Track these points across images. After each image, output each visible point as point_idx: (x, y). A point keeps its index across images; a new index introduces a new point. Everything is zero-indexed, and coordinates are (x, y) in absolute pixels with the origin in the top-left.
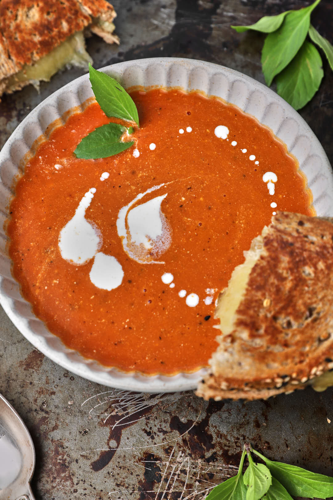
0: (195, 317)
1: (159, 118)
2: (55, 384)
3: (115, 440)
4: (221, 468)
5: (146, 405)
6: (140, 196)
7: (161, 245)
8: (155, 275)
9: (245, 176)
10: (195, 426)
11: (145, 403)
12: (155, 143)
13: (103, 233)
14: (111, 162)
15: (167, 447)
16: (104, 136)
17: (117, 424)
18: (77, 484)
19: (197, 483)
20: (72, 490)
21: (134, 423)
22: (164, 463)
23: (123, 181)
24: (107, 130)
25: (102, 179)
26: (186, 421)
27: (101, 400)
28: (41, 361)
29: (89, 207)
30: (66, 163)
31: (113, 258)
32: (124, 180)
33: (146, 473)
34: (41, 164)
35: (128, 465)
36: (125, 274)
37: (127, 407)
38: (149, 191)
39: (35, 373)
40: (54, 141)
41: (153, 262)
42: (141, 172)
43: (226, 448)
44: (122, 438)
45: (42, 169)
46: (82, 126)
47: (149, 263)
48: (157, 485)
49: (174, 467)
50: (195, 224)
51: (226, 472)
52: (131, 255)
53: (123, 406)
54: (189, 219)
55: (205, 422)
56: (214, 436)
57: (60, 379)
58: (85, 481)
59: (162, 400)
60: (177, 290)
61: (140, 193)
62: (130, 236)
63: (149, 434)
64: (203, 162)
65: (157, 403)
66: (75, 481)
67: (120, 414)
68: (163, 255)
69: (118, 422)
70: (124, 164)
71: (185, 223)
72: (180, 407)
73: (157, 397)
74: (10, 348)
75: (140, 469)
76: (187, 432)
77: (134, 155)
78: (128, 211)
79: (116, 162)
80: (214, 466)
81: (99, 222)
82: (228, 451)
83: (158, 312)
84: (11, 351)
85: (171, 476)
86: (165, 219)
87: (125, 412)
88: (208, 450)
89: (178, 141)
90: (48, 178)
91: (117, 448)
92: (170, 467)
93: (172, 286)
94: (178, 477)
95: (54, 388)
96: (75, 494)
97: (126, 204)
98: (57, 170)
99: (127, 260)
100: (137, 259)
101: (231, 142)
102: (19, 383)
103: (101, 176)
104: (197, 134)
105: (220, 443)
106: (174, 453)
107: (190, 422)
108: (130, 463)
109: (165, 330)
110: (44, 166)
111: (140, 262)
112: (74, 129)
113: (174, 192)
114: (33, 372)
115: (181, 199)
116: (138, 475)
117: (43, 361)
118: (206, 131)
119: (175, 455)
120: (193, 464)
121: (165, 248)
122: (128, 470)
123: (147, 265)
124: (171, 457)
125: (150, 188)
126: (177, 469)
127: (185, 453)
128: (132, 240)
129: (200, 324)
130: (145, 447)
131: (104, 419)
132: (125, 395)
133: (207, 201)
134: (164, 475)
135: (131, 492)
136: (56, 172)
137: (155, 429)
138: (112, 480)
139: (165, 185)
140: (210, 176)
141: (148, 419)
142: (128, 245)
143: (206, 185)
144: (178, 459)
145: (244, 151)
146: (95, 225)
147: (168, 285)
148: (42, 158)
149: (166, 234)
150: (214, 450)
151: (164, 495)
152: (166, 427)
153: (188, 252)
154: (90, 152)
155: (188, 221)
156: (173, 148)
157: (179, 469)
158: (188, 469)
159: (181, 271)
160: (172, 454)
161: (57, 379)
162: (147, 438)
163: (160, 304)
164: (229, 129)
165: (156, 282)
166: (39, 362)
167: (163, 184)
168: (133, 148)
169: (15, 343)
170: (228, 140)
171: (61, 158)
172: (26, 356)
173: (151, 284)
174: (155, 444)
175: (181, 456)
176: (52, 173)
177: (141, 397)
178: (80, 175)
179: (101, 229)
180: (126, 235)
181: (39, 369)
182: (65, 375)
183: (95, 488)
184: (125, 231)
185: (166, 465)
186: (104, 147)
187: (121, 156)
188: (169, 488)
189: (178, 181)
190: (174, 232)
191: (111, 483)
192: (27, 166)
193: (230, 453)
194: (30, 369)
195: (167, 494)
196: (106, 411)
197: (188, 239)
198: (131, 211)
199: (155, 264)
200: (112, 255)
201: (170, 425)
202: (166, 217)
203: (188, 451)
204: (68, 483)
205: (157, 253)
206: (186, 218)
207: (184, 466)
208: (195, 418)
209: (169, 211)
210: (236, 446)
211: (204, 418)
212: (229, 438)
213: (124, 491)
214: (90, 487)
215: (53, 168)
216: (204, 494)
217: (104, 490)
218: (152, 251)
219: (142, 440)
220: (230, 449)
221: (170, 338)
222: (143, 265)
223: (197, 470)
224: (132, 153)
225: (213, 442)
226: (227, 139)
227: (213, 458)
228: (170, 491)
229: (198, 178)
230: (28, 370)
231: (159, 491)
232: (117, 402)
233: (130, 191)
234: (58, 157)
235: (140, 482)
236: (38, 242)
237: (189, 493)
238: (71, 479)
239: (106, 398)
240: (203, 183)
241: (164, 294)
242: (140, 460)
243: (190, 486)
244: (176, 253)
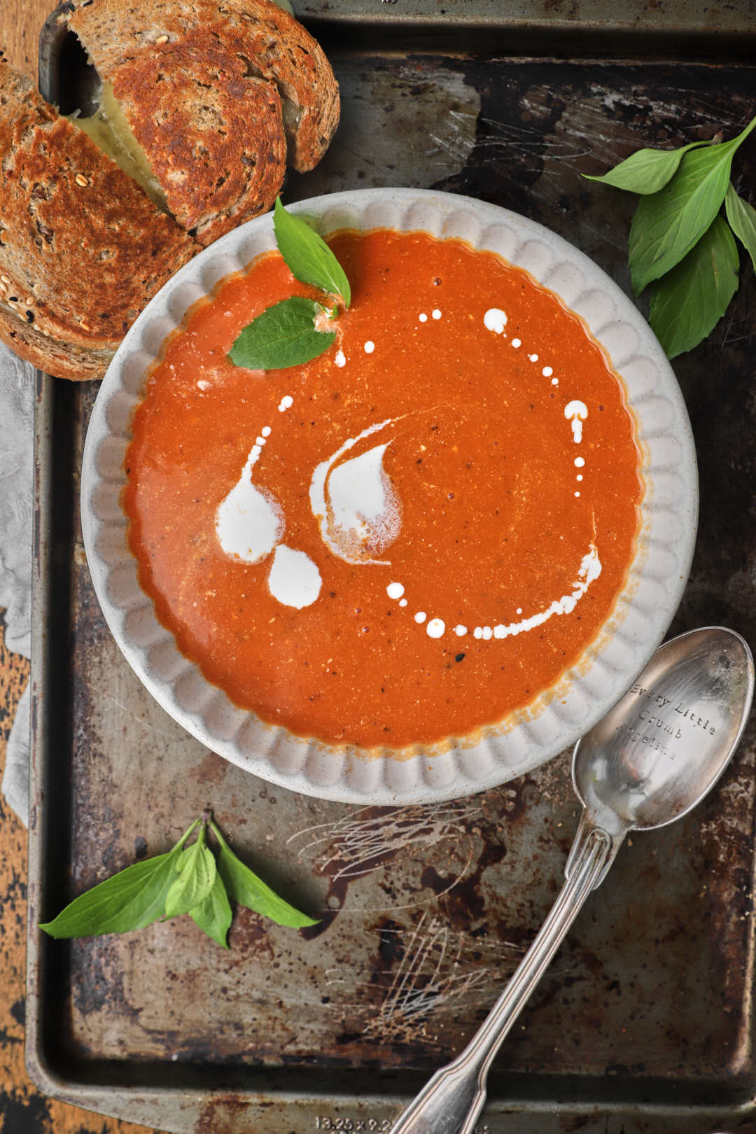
0: (441, 656)
1: (383, 289)
2: (247, 807)
3: (337, 896)
4: (493, 946)
5: (387, 848)
6: (349, 444)
7: (384, 532)
8: (375, 584)
9: (532, 407)
10: (459, 883)
11: (386, 844)
12: (373, 341)
13: (286, 509)
14: (297, 375)
15: (415, 912)
16: (282, 322)
17: (340, 873)
18: (279, 956)
19: (456, 964)
20: (272, 963)
21: (366, 874)
22: (409, 934)
23: (317, 413)
24: (286, 310)
25: (282, 408)
26: (446, 875)
27: (318, 835)
28: (224, 770)
29: (257, 461)
30: (216, 378)
31: (303, 555)
32: (320, 412)
33: (382, 947)
34: (174, 379)
35: (355, 933)
36: (324, 581)
37: (357, 849)
38: (365, 434)
39: (215, 787)
40: (194, 334)
41: (371, 561)
42: (349, 396)
43: (503, 918)
44: (347, 895)
45: (176, 389)
46: (243, 303)
47: (364, 563)
48: (396, 964)
49: (424, 940)
50: (443, 495)
51: (500, 951)
52: (335, 549)
53: (350, 847)
54: (432, 486)
55: (475, 879)
56: (487, 899)
57: (253, 801)
58: (290, 953)
59: (410, 841)
60: (411, 611)
61: (350, 437)
62: (333, 515)
63: (388, 891)
64: (461, 378)
65: (404, 845)
66: (276, 951)
67: (346, 859)
68: (387, 549)
69: (341, 871)
70: (318, 379)
71: (424, 493)
72: (439, 853)
73: (403, 836)
74: (174, 746)
75: (373, 941)
76: (446, 891)
77: (336, 362)
78: (330, 471)
79: (305, 375)
80: (483, 942)
81: (278, 489)
82: (505, 922)
83: (380, 647)
84: (176, 752)
85: (418, 953)
86: (390, 484)
87: (354, 857)
88: (476, 919)
89: (416, 337)
90: (188, 408)
91: (340, 907)
92: (418, 941)
93: (403, 603)
94: (429, 954)
95: (244, 813)
96: (276, 970)
97: (325, 457)
98: (202, 392)
99: (328, 557)
100: (344, 556)
101: (511, 341)
102: (191, 803)
103: (280, 403)
104: (450, 323)
105: (494, 910)
106: (424, 921)
107: (452, 877)
108: (358, 931)
109: (391, 678)
110: (178, 384)
111: (350, 561)
112: (229, 310)
113: (408, 436)
114: (212, 787)
115: (419, 448)
116: (369, 949)
117: (228, 770)
118: (467, 317)
119: (427, 923)
120: (451, 937)
121: (390, 537)
122: (356, 940)
123: (361, 566)
124: (419, 926)
125: (366, 428)
126: (427, 943)
127: (441, 922)
128: (337, 523)
129: (448, 667)
130: (383, 910)
131: (322, 866)
132: (355, 831)
133: (465, 453)
134: (408, 950)
135: (358, 971)
136: (201, 395)
137: (398, 885)
138: (331, 953)
139: (391, 423)
140: (472, 406)
141: (388, 868)
142: (329, 532)
143: (465, 422)
144: (431, 930)
145: (534, 358)
146: (271, 496)
147: (396, 602)
148: (176, 369)
149: (392, 513)
150: (485, 920)
151: (406, 978)
152: (416, 882)
153: (430, 545)
154: (257, 356)
155: (431, 490)
156: (407, 350)
157: (431, 943)
158: (444, 944)
159: (418, 580)
160: (421, 922)
161: (250, 800)
162: (385, 896)
163: (384, 634)
164: (507, 315)
165: (377, 596)
166: (220, 772)
167: (388, 421)
168: (335, 349)
169: (182, 740)
170: (505, 336)
171: (207, 367)
172: (200, 761)
173: (369, 600)
174: (397, 906)
175: (435, 926)
176: (194, 396)
177: (378, 836)
178: (243, 401)
179: (281, 502)
180: (325, 514)
181: (222, 782)
182: (263, 795)
183: (305, 964)
184: (324, 505)
185: (411, 936)
186: (283, 344)
187: (313, 365)
188: (414, 969)
189: (414, 415)
190: (405, 509)
191: (329, 958)
192: (151, 383)
193: (508, 925)
194: (207, 782)
195: (411, 978)
196: (325, 853)
197: (429, 522)
198: (335, 471)
199: (374, 566)
200: (301, 550)
201: (422, 879)
202: (392, 482)
203: (446, 919)
204: (266, 954)
205: (378, 545)
206: (427, 484)
207: (438, 940)
208: (459, 872)
209: (397, 469)
210: (519, 916)
211: (473, 872)
212: (509, 903)
213: (349, 970)
214: (299, 962)
215: (194, 388)
216: (464, 980)
217: (319, 967)
218: (369, 543)
219: (378, 899)
220: (509, 919)
221: (399, 691)
222: (355, 566)
223: (459, 947)
224: (333, 358)
225: (485, 908)
226: (503, 333)
227: (482, 931)
228: (417, 973)
229: (449, 410)
230: (204, 783)
231: (399, 971)
232: (342, 840)
233: (331, 432)
234: (202, 367)
235: (372, 958)
236: (178, 525)
237: (444, 977)
238: (271, 949)
239: (325, 834)
240: (459, 419)
241: (390, 617)
242: (372, 928)
243: (444, 968)
244: (410, 546)
